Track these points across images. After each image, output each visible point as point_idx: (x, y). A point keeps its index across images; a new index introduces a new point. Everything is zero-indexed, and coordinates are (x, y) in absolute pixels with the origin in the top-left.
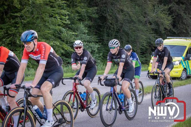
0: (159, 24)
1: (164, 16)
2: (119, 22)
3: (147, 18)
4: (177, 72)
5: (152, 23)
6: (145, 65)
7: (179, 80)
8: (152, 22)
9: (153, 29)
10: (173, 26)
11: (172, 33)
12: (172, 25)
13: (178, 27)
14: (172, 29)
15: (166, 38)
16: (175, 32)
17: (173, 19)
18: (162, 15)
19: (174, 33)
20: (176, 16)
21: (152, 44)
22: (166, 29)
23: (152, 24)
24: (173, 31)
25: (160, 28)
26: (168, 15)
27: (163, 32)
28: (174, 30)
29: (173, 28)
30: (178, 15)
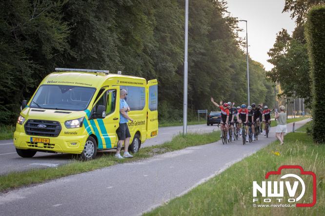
0: (42, 40)
1: (53, 22)
3: (16, 25)
4: (76, 143)
5: (27, 37)
7: (78, 160)
8: (26, 35)
9: (27, 51)
10: (70, 44)
11: (68, 59)
12: (68, 42)
13: (83, 46)
14: (69, 51)
15: (56, 71)
16: (76, 56)
17: (72, 29)
18: (48, 21)
19: (73, 59)
20: (78, 23)
21: (25, 83)
22: (55, 50)
23: (26, 39)
24: (72, 54)
25: (43, 49)
26: (60, 22)
27: (50, 57)
28: (72, 53)
29: (71, 49)
30: (83, 22)
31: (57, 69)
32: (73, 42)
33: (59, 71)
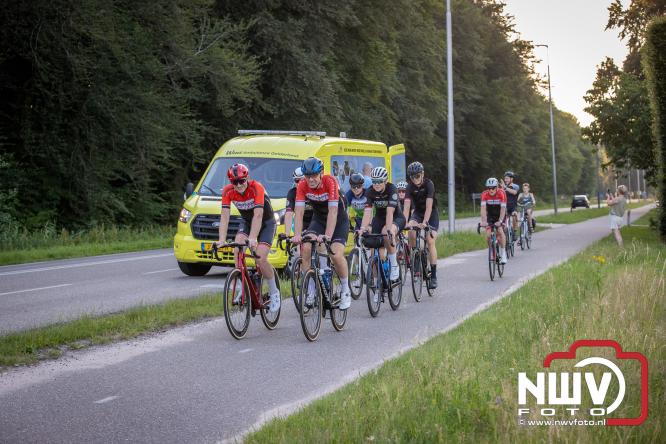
0: (216, 85)
1: (233, 57)
2: (76, 80)
3: (173, 63)
4: (275, 251)
5: (192, 82)
6: (165, 228)
8: (190, 79)
9: (193, 104)
10: (261, 91)
11: (260, 116)
12: (258, 88)
13: (282, 95)
14: (260, 102)
15: (238, 135)
16: (271, 111)
17: (264, 67)
18: (226, 56)
19: (268, 115)
20: (273, 56)
21: (190, 156)
22: (237, 102)
23: (190, 86)
24: (264, 108)
25: (218, 100)
26: (244, 55)
27: (230, 113)
28: (266, 106)
29: (263, 100)
30: (282, 55)
31: (241, 131)
32: (267, 89)
33: (244, 135)
